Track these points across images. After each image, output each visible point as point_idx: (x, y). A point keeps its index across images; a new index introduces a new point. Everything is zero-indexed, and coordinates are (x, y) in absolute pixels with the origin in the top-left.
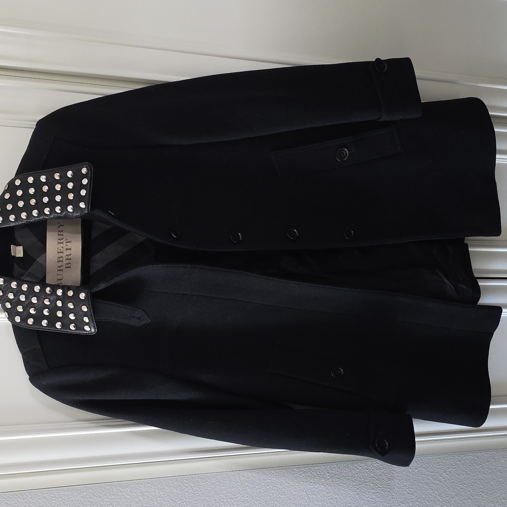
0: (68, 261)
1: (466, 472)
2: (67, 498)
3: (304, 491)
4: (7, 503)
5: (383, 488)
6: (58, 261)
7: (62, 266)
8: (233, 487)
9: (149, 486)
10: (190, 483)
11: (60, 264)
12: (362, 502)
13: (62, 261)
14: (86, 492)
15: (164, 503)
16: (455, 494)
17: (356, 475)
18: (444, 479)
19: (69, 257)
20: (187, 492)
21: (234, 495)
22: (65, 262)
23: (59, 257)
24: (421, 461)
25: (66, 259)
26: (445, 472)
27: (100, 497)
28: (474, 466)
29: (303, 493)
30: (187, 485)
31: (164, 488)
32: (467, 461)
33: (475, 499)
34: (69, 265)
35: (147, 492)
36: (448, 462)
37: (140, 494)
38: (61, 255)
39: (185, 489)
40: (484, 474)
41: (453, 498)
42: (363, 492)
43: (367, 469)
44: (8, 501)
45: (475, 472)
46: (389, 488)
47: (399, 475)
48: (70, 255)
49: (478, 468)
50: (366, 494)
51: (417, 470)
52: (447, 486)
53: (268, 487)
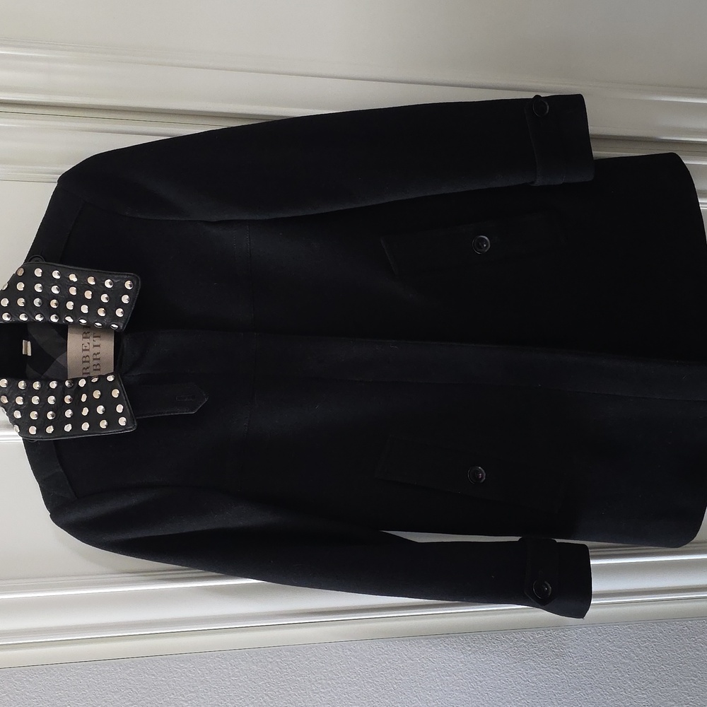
0: (96, 362)
1: (670, 647)
2: (108, 675)
3: (434, 671)
4: (29, 681)
5: (548, 669)
6: (84, 362)
7: (88, 368)
8: (335, 664)
9: (219, 661)
10: (275, 658)
11: (86, 365)
12: (518, 687)
13: (89, 362)
14: (133, 668)
15: (240, 684)
16: (653, 678)
17: (510, 650)
18: (637, 657)
19: (98, 356)
20: (271, 670)
21: (336, 675)
22: (92, 362)
23: (84, 357)
24: (604, 632)
25: (94, 359)
26: (639, 647)
27: (153, 675)
28: (682, 639)
29: (433, 673)
30: (271, 660)
31: (240, 664)
32: (672, 632)
33: (684, 686)
34: (98, 367)
35: (215, 669)
36: (642, 633)
37: (208, 672)
38: (86, 353)
39: (268, 665)
40: (698, 650)
41: (650, 683)
42: (519, 674)
43: (525, 642)
44: (30, 678)
45: (683, 648)
46: (557, 668)
47: (571, 651)
48: (98, 353)
49: (688, 642)
50: (524, 676)
51: (598, 644)
52: (642, 668)
53: (384, 665)
